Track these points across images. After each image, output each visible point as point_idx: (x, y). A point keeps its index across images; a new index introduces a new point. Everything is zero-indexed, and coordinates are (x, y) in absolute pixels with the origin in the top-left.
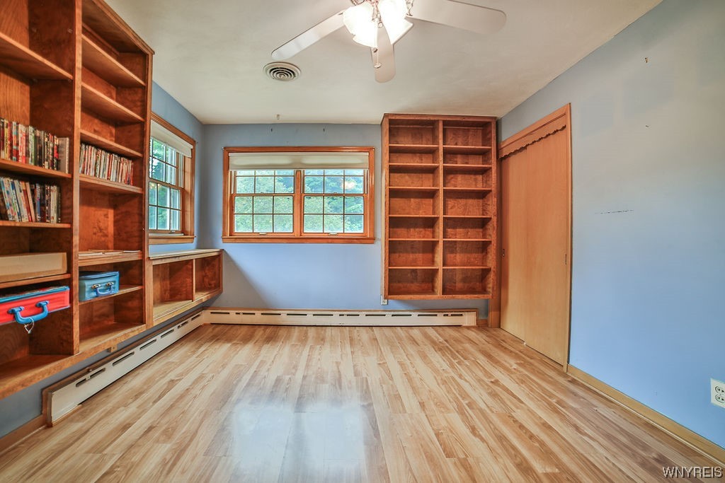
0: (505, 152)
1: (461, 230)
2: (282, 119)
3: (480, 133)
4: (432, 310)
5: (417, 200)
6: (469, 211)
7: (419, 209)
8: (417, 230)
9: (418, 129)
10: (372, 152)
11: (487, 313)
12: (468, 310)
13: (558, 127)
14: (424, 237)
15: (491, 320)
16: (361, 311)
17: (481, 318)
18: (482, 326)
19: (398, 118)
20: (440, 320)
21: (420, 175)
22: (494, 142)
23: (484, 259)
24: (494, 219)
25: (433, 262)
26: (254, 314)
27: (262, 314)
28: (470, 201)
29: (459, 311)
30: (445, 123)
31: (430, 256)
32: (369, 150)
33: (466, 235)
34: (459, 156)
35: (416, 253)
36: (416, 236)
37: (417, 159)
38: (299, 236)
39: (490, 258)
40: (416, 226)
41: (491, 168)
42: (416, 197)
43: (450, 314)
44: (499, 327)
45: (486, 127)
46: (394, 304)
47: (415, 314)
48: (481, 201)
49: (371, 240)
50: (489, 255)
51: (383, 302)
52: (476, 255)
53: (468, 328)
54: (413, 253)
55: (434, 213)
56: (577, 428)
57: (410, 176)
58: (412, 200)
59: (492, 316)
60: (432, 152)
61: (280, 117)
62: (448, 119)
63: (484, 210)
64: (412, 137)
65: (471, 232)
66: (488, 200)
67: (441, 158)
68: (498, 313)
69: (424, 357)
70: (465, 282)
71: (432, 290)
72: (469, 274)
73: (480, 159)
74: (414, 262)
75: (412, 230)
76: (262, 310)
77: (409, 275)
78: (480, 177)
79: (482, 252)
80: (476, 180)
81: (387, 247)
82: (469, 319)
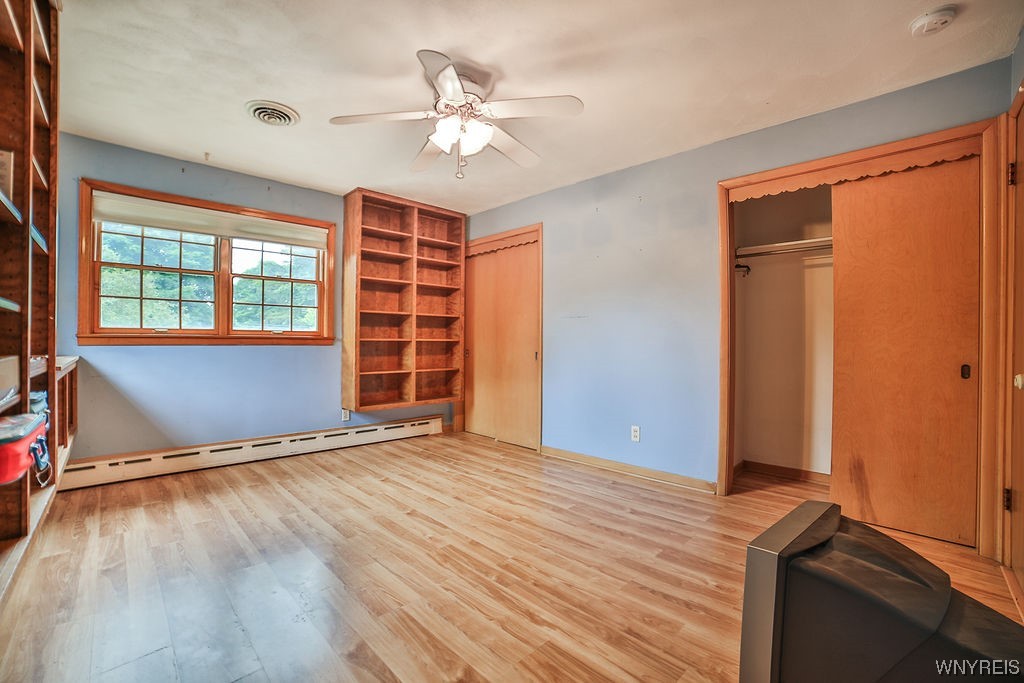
0: (473, 251)
1: (426, 329)
2: (214, 161)
3: (445, 226)
4: (398, 422)
5: (383, 294)
6: (434, 310)
7: (384, 304)
8: (382, 328)
9: (385, 210)
10: (332, 229)
11: (451, 418)
12: (434, 417)
13: (529, 240)
14: (389, 337)
15: (456, 424)
16: (319, 432)
17: (446, 424)
18: (448, 431)
19: (373, 195)
20: (408, 431)
21: (386, 265)
22: (463, 241)
23: (449, 361)
24: (462, 318)
25: (400, 365)
26: (150, 460)
27: (164, 458)
28: (436, 298)
29: (424, 419)
30: (421, 211)
31: (396, 359)
32: (329, 226)
33: (431, 336)
34: (425, 248)
35: (381, 355)
36: (383, 336)
37: (384, 246)
38: (226, 336)
39: (457, 359)
40: (381, 324)
41: (458, 266)
42: (381, 290)
43: (417, 423)
44: (464, 430)
45: (454, 222)
46: (358, 419)
47: (381, 428)
48: (445, 298)
49: (330, 340)
50: (455, 356)
51: (344, 416)
52: (439, 357)
53: (436, 435)
54: (378, 355)
55: (401, 309)
56: (569, 482)
57: (375, 265)
58: (377, 293)
59: (457, 419)
60: (401, 241)
61: (210, 158)
62: (424, 208)
63: (448, 309)
64: (379, 219)
65: (436, 331)
66: (454, 299)
67: (415, 250)
68: (462, 416)
69: (421, 466)
70: (430, 387)
71: (400, 397)
72: (434, 377)
73: (445, 254)
74: (379, 367)
75: (377, 328)
76: (165, 451)
77: (374, 382)
78: (444, 273)
79: (447, 353)
80: (440, 275)
81: (358, 349)
82: (435, 426)
